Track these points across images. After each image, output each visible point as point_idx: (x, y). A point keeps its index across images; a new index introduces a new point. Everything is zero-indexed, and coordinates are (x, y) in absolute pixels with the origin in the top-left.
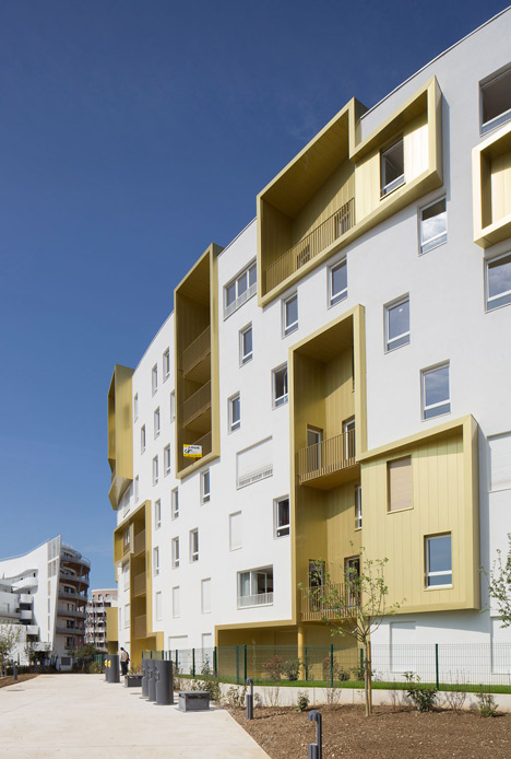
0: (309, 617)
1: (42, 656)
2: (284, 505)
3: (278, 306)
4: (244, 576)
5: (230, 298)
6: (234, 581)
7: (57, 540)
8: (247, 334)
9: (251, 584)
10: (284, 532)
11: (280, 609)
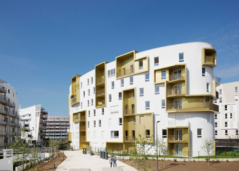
0: (126, 141)
1: (34, 142)
2: (121, 119)
3: (120, 80)
4: (112, 132)
5: (109, 74)
6: (110, 133)
7: (40, 106)
8: (113, 83)
9: (113, 133)
10: (121, 124)
11: (120, 139)
